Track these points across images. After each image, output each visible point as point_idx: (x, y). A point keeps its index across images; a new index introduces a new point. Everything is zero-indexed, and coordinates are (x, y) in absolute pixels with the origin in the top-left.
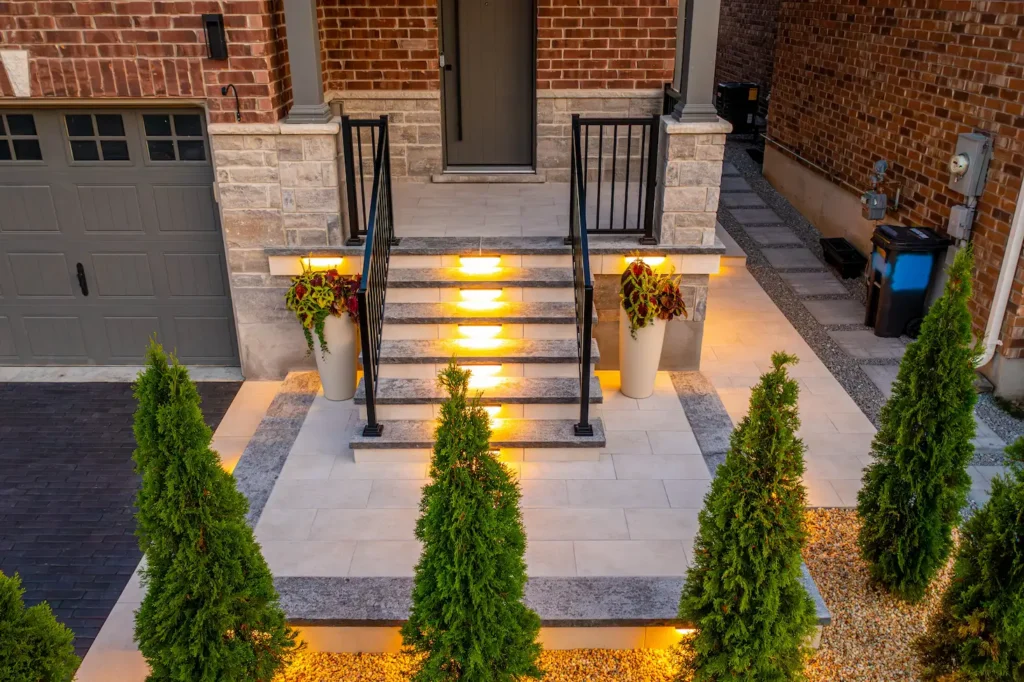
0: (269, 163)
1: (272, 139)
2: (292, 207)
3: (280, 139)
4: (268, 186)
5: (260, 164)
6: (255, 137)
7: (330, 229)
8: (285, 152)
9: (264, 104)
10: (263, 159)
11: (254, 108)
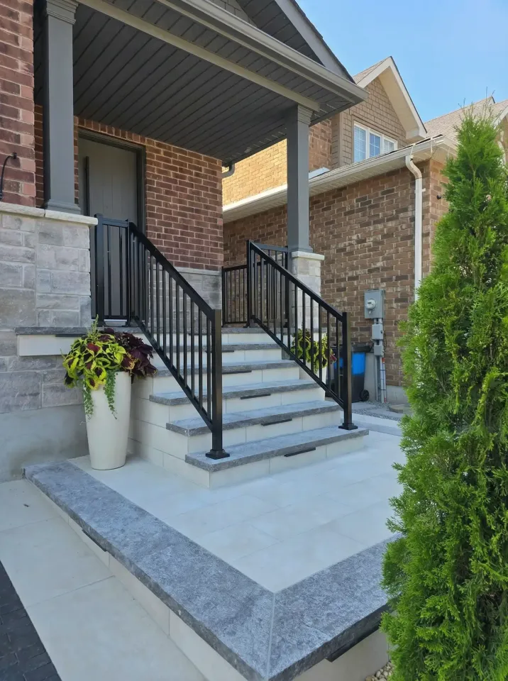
0: (27, 245)
1: (33, 221)
2: (47, 288)
3: (42, 223)
4: (24, 265)
5: (19, 244)
6: (16, 217)
7: (82, 311)
8: (44, 235)
9: (28, 189)
10: (21, 239)
11: (18, 191)
